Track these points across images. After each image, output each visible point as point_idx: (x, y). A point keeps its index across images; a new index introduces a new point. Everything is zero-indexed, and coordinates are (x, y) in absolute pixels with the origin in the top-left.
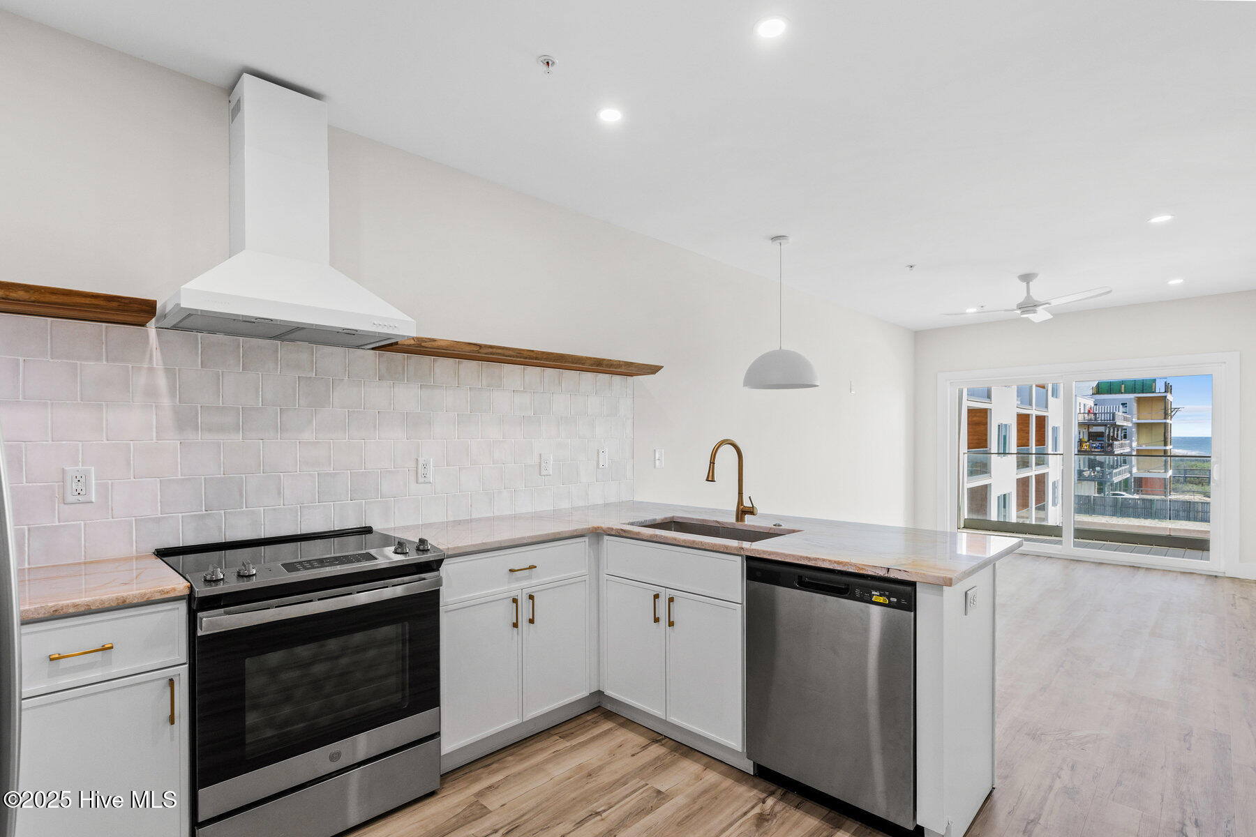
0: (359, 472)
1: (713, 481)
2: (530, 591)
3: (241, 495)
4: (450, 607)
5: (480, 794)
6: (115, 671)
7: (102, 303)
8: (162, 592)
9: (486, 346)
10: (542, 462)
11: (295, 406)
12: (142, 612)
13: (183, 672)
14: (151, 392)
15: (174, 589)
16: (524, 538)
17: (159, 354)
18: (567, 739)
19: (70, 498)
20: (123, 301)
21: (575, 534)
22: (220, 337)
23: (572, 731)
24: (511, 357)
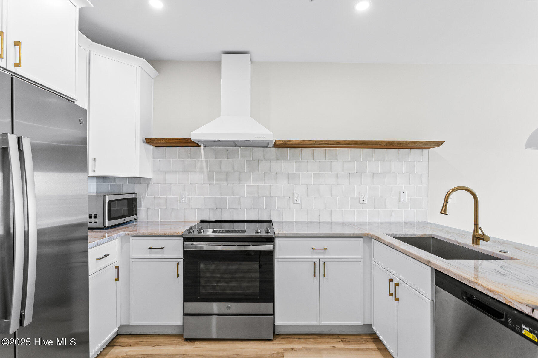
0: (268, 197)
1: (445, 213)
2: (324, 260)
3: (227, 204)
4: (280, 260)
5: (286, 350)
6: (164, 256)
7: (181, 141)
8: (175, 233)
9: (319, 141)
10: (361, 197)
11: (245, 171)
12: (172, 239)
13: (181, 261)
14: (201, 168)
15: (179, 233)
16: (320, 234)
17: (204, 155)
18: (344, 343)
19: (182, 201)
20: (186, 139)
21: (353, 235)
22: (221, 148)
23: (350, 340)
24: (333, 145)
